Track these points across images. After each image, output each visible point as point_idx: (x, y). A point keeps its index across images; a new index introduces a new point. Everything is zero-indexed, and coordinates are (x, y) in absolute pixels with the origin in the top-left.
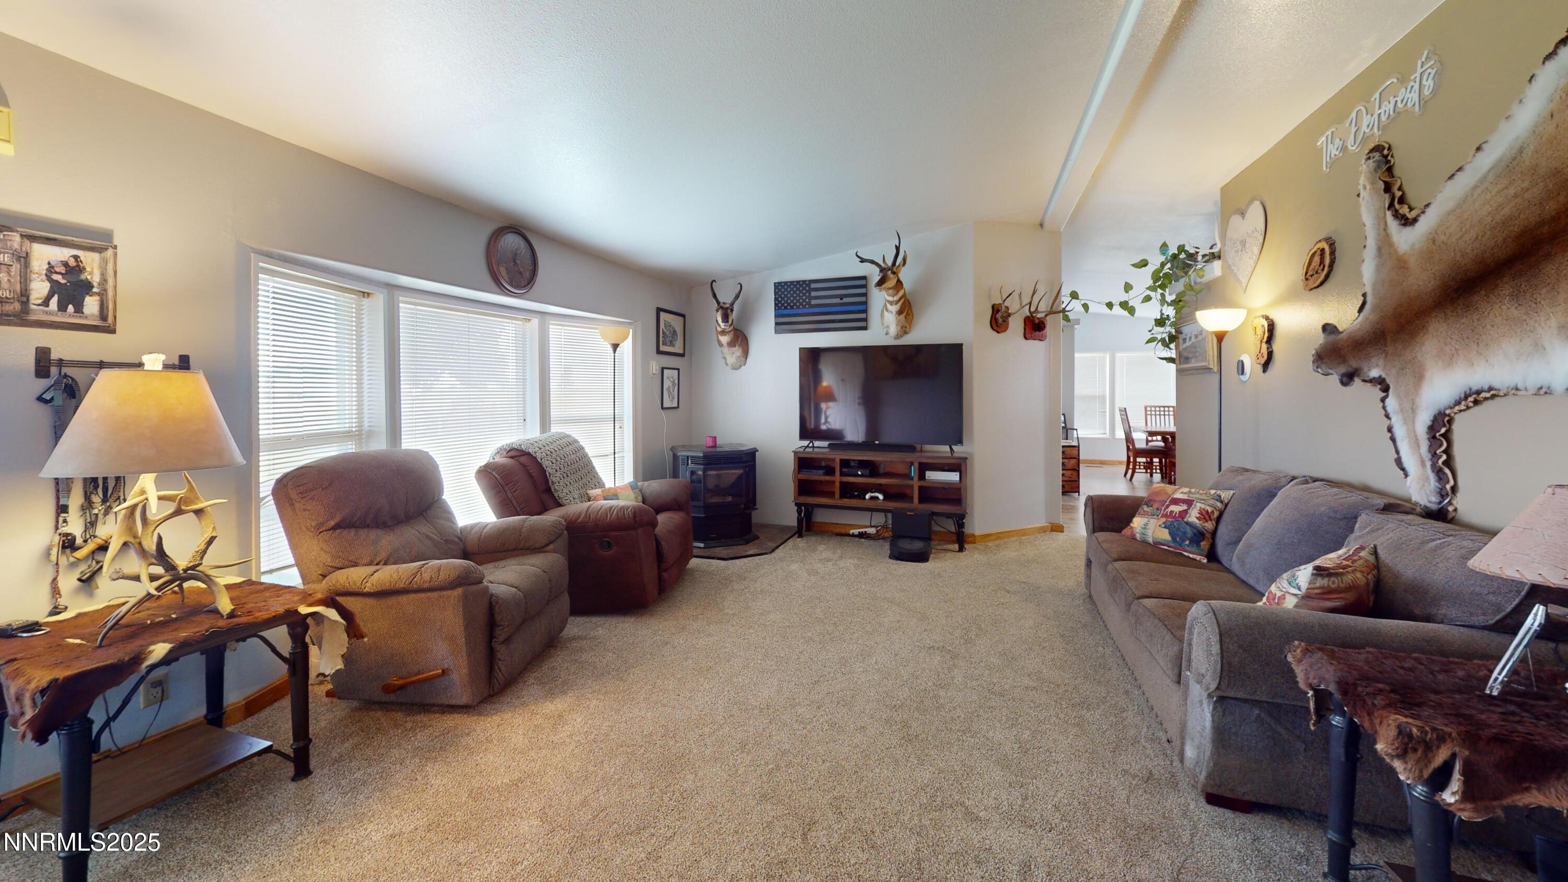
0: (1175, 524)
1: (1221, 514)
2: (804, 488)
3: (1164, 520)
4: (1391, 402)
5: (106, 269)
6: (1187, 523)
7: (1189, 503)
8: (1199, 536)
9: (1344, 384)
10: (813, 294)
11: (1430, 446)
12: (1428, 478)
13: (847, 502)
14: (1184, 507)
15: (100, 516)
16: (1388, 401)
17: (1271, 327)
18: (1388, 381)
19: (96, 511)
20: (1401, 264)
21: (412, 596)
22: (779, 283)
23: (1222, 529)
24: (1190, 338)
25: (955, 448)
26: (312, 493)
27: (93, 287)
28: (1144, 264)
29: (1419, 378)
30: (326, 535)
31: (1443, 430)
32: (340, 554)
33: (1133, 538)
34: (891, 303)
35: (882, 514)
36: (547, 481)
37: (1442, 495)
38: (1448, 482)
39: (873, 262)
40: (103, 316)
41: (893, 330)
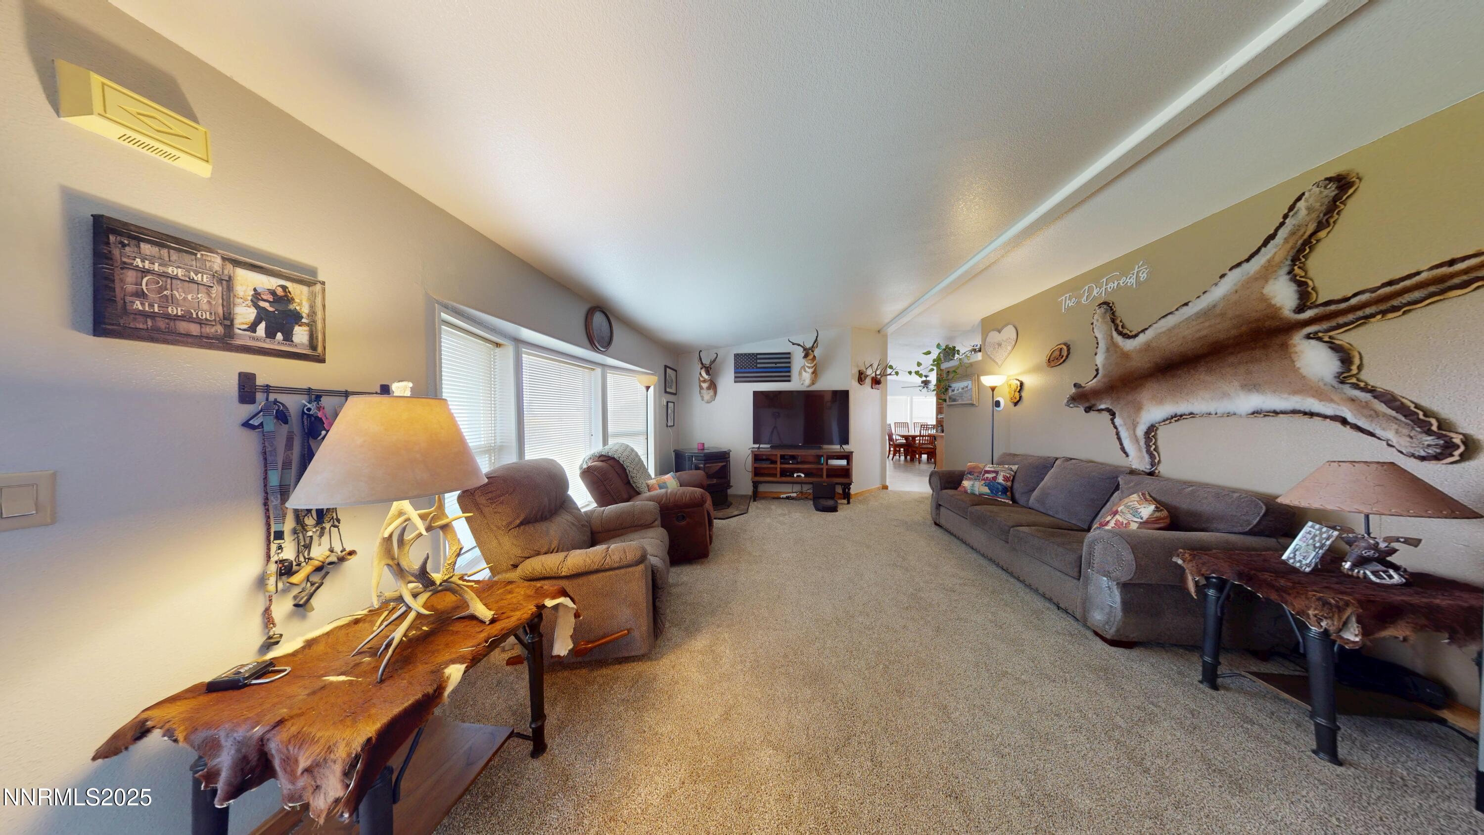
0: (991, 484)
1: (1014, 477)
2: (757, 472)
3: (984, 482)
4: (1118, 421)
5: (315, 302)
6: (998, 483)
7: (997, 472)
8: (1004, 490)
9: (1086, 411)
10: (758, 361)
11: (1146, 442)
12: (1144, 457)
13: (784, 479)
14: (994, 475)
15: (315, 538)
16: (1116, 420)
17: (1022, 384)
18: (1114, 410)
19: (310, 534)
20: (1125, 355)
21: (600, 575)
22: (738, 354)
23: (1016, 485)
24: (958, 390)
25: (844, 446)
26: (502, 498)
27: (302, 317)
28: (929, 353)
29: (1139, 408)
30: (515, 532)
31: (1153, 434)
32: (528, 546)
33: (966, 492)
34: (809, 367)
35: (800, 485)
36: (627, 476)
37: (1153, 464)
38: (1155, 458)
39: (799, 345)
40: (313, 346)
41: (808, 382)
